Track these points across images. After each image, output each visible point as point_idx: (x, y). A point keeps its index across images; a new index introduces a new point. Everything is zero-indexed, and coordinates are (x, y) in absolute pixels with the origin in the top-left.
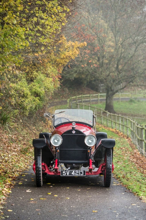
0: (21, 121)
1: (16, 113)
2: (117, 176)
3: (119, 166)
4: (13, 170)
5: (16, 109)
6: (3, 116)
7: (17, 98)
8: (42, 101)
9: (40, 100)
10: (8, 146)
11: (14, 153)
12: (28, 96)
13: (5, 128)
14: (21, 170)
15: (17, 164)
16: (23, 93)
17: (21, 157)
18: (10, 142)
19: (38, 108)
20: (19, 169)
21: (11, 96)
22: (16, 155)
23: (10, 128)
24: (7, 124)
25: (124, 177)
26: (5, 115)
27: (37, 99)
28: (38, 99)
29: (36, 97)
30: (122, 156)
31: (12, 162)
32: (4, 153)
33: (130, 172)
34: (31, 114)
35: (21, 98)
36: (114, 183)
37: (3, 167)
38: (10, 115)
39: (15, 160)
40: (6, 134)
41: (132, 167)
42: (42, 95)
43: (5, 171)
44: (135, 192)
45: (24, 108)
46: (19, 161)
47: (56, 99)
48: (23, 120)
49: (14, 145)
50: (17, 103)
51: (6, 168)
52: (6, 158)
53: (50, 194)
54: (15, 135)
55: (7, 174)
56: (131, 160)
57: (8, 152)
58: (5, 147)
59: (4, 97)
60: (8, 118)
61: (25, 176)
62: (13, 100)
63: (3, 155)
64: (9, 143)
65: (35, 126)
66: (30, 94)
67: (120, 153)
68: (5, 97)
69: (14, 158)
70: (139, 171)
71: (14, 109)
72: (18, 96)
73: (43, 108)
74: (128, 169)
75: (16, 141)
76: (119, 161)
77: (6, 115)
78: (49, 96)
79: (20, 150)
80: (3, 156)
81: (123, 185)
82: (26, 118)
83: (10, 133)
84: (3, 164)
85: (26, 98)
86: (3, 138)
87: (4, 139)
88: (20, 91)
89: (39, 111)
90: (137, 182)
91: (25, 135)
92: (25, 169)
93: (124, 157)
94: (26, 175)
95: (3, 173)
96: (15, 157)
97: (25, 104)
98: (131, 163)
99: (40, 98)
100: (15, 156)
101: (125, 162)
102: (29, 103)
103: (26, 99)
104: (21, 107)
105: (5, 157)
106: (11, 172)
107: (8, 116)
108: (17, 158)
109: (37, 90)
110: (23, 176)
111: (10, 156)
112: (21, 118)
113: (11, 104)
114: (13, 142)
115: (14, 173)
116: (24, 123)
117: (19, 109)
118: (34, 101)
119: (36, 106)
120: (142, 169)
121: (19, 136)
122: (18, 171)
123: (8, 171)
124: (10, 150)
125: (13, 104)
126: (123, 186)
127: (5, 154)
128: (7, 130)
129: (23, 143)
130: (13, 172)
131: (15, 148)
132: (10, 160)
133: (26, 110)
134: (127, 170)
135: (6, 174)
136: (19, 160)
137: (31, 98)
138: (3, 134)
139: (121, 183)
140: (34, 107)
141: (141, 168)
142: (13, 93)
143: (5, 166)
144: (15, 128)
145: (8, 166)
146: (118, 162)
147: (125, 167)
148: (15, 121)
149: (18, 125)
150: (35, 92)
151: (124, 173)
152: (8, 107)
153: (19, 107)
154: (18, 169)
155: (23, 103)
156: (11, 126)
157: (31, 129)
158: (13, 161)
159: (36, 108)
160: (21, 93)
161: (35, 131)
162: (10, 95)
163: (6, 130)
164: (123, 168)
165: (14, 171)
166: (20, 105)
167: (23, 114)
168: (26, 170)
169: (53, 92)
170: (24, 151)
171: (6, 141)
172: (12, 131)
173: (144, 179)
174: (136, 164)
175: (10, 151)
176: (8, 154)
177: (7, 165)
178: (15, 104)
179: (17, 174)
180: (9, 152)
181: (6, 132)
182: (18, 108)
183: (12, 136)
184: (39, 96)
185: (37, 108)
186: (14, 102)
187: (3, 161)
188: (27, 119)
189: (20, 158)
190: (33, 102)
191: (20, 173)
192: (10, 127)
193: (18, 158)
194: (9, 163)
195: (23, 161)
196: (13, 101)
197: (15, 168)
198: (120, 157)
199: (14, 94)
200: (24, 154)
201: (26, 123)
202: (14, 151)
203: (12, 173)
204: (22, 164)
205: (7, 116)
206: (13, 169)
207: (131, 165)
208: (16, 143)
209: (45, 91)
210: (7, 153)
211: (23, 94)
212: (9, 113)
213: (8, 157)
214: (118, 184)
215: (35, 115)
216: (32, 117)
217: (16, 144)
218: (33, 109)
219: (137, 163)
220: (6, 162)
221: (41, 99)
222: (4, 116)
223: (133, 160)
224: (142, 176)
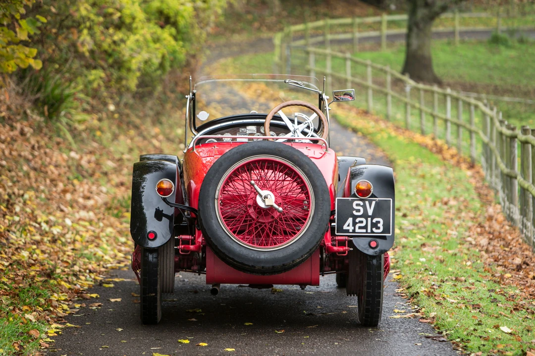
0: (112, 108)
1: (94, 80)
2: (410, 290)
3: (423, 260)
4: (76, 268)
5: (95, 68)
6: (49, 89)
7: (98, 30)
8: (183, 40)
9: (175, 39)
10: (65, 191)
11: (83, 214)
12: (134, 25)
13: (58, 132)
14: (103, 269)
15: (92, 248)
16: (118, 14)
17: (107, 226)
18: (71, 177)
19: (171, 66)
20: (95, 266)
21: (77, 25)
22: (90, 222)
23: (72, 130)
24: (65, 116)
25: (430, 294)
26: (57, 86)
27: (166, 34)
28: (171, 35)
29: (162, 27)
30: (443, 226)
31: (74, 241)
32: (50, 214)
33: (457, 279)
34: (146, 83)
35: (111, 31)
36: (396, 311)
37: (41, 257)
38: (75, 88)
39: (87, 236)
40: (60, 150)
41: (469, 263)
42: (181, 22)
43: (49, 271)
44: (458, 340)
45: (119, 65)
46: (97, 241)
47: (239, 32)
48: (117, 105)
49: (86, 187)
50: (98, 45)
51: (53, 263)
52: (56, 230)
53: (187, 342)
54: (91, 153)
55: (55, 279)
56: (469, 239)
57: (62, 211)
58: (54, 194)
59: (54, 27)
60: (68, 96)
61: (112, 285)
62: (85, 35)
63: (45, 218)
64: (68, 179)
65: (161, 123)
66: (141, 16)
67: (439, 215)
68: (57, 26)
69: (81, 229)
70: (489, 275)
71: (89, 67)
72: (99, 24)
73: (188, 64)
74: (450, 269)
75: (92, 175)
76: (429, 242)
77: (61, 88)
78: (207, 24)
79: (106, 204)
80: (47, 222)
81: (423, 318)
82: (128, 98)
83: (74, 146)
84: (44, 248)
85: (130, 29)
86: (50, 164)
87: (52, 167)
88: (108, 7)
89: (173, 72)
90: (470, 308)
91: (123, 154)
92: (115, 265)
93: (449, 231)
94: (115, 283)
95: (40, 275)
96: (84, 227)
97: (125, 51)
98: (468, 249)
99: (178, 31)
100: (87, 224)
101: (446, 248)
102: (140, 47)
103: (129, 33)
104: (111, 61)
105: (51, 226)
106: (68, 274)
107: (67, 92)
108: (94, 231)
109: (167, 5)
110: (107, 286)
111: (68, 222)
112: (112, 98)
113: (76, 51)
114: (84, 177)
115: (78, 278)
116: (121, 115)
117: (106, 66)
118: (157, 40)
119: (163, 57)
120: (500, 269)
121: (105, 157)
122: (90, 272)
123: (58, 271)
124: (72, 204)
125: (85, 50)
126: (425, 321)
127: (52, 218)
128: (65, 139)
129: (116, 179)
130: (75, 275)
131: (89, 198)
132: (68, 236)
133: (129, 70)
134: (448, 272)
135: (52, 281)
136: (98, 237)
137: (146, 30)
138: (48, 150)
139: (417, 312)
140: (156, 61)
141: (498, 266)
142: (84, 12)
143: (49, 254)
144: (91, 130)
145: (61, 254)
146: (424, 245)
147: (442, 262)
148: (92, 107)
149: (100, 120)
150: (160, 12)
151: (434, 280)
152: (66, 60)
153: (106, 61)
154: (93, 265)
155: (117, 48)
156: (77, 125)
157: (145, 133)
158: (78, 237)
159: (161, 66)
160: (111, 14)
161: (160, 141)
162: (74, 21)
163: (59, 136)
164: (435, 265)
165: (80, 271)
166: (110, 55)
167: (118, 86)
168: (120, 268)
169: (220, 11)
170: (117, 208)
171: (59, 175)
172: (82, 141)
173: (495, 299)
174: (483, 253)
175: (72, 207)
176: (64, 217)
177: (56, 253)
178: (92, 52)
179: (86, 280)
180: (68, 210)
181: (58, 144)
182: (103, 63)
183: (81, 158)
184: (175, 24)
185: (167, 64)
186: (88, 44)
187: (45, 239)
188: (131, 101)
189: (102, 231)
190: (152, 45)
191: (99, 278)
192: (75, 129)
193: (97, 231)
194: (64, 244)
195: (112, 241)
196: (86, 42)
197: (81, 262)
198: (433, 231)
199: (89, 19)
200: (117, 216)
201: (128, 115)
202: (84, 207)
203: (70, 278)
204: (109, 248)
205: (63, 90)
206: (75, 264)
207: (466, 257)
208: (93, 179)
209: (196, 9)
210: (59, 214)
211: (120, 18)
212: (71, 81)
213: (64, 226)
214: (408, 315)
215: (159, 88)
216: (150, 94)
217: (93, 184)
218: (153, 68)
219: (487, 251)
220: (54, 241)
221: (180, 35)
222: (53, 90)
223: (475, 239)
224: (493, 291)
